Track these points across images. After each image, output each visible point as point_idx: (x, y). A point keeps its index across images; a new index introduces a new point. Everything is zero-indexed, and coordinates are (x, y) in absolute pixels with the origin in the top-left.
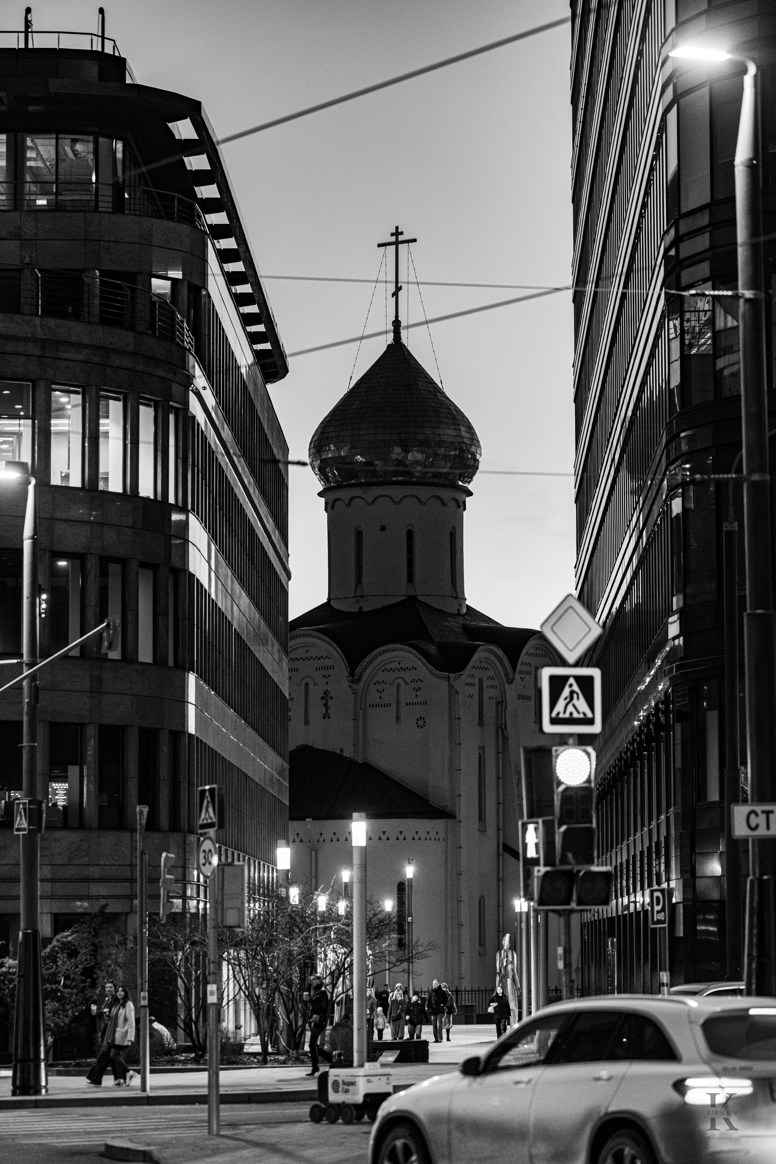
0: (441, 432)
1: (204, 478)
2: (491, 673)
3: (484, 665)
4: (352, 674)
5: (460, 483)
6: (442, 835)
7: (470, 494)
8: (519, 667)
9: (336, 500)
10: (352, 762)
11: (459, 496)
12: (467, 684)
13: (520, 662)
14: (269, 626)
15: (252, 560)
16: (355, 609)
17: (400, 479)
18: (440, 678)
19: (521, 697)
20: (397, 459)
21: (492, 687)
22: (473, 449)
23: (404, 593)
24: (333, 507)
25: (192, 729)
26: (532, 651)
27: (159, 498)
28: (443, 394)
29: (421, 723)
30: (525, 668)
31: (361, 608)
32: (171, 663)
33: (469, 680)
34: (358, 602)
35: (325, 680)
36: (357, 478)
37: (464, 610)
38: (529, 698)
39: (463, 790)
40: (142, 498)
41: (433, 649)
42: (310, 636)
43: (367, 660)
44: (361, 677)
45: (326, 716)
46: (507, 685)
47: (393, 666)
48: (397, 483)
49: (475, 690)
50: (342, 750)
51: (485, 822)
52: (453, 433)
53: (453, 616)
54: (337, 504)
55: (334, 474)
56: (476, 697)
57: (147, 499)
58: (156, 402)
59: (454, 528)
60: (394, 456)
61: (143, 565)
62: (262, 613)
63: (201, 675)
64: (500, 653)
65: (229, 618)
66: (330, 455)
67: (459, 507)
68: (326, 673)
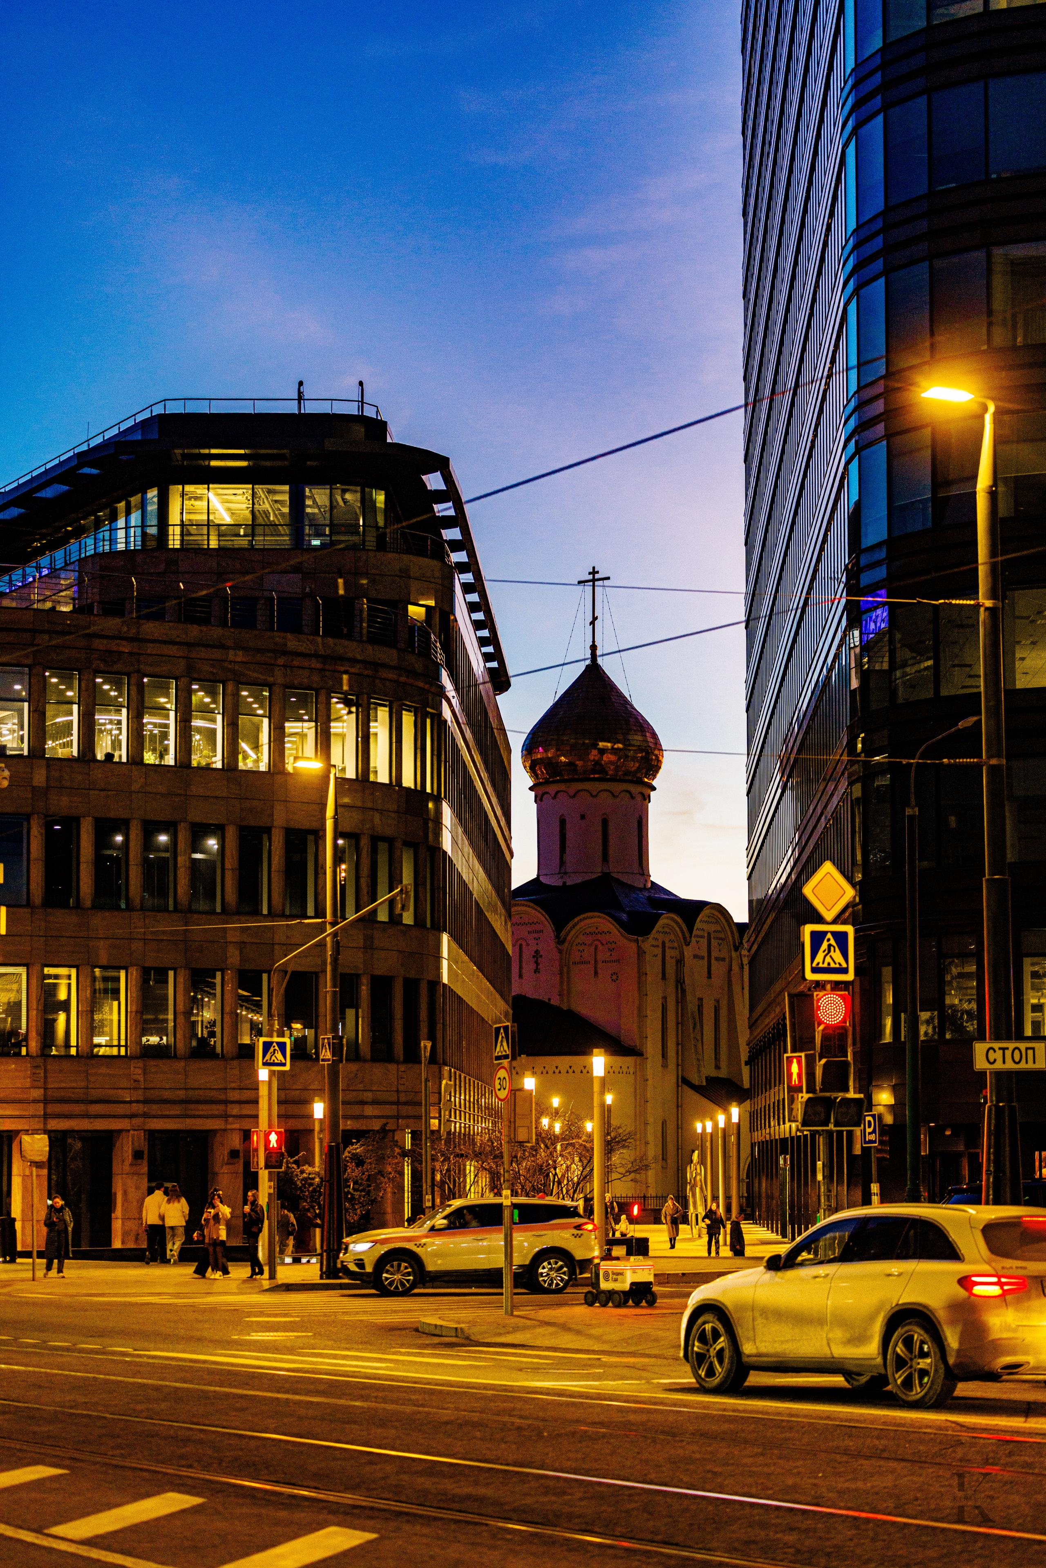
0: (630, 737)
1: (453, 772)
2: (672, 937)
3: (666, 930)
4: (557, 937)
5: (646, 780)
6: (632, 1070)
7: (654, 789)
8: (694, 932)
9: (543, 794)
10: (557, 1010)
11: (645, 791)
12: (652, 946)
13: (695, 928)
14: (499, 895)
15: (486, 840)
16: (559, 883)
17: (596, 776)
18: (631, 941)
19: (695, 956)
20: (594, 760)
21: (673, 948)
22: (656, 752)
23: (600, 870)
24: (541, 800)
25: (445, 980)
26: (706, 919)
27: (419, 788)
28: (632, 706)
29: (614, 977)
30: (700, 933)
31: (564, 883)
32: (429, 926)
33: (654, 943)
34: (562, 878)
35: (535, 942)
36: (561, 775)
37: (649, 885)
38: (703, 958)
39: (649, 1033)
40: (405, 788)
41: (624, 916)
42: (523, 905)
43: (571, 924)
44: (565, 939)
45: (537, 971)
46: (684, 947)
47: (593, 929)
48: (594, 780)
49: (659, 951)
50: (549, 1000)
51: (666, 1059)
52: (640, 738)
53: (640, 889)
54: (545, 796)
55: (542, 772)
56: (660, 957)
57: (409, 789)
58: (416, 708)
59: (641, 817)
60: (592, 758)
61: (406, 844)
62: (493, 886)
63: (451, 935)
64: (679, 920)
65: (471, 888)
66: (539, 756)
67: (645, 799)
68: (536, 935)
